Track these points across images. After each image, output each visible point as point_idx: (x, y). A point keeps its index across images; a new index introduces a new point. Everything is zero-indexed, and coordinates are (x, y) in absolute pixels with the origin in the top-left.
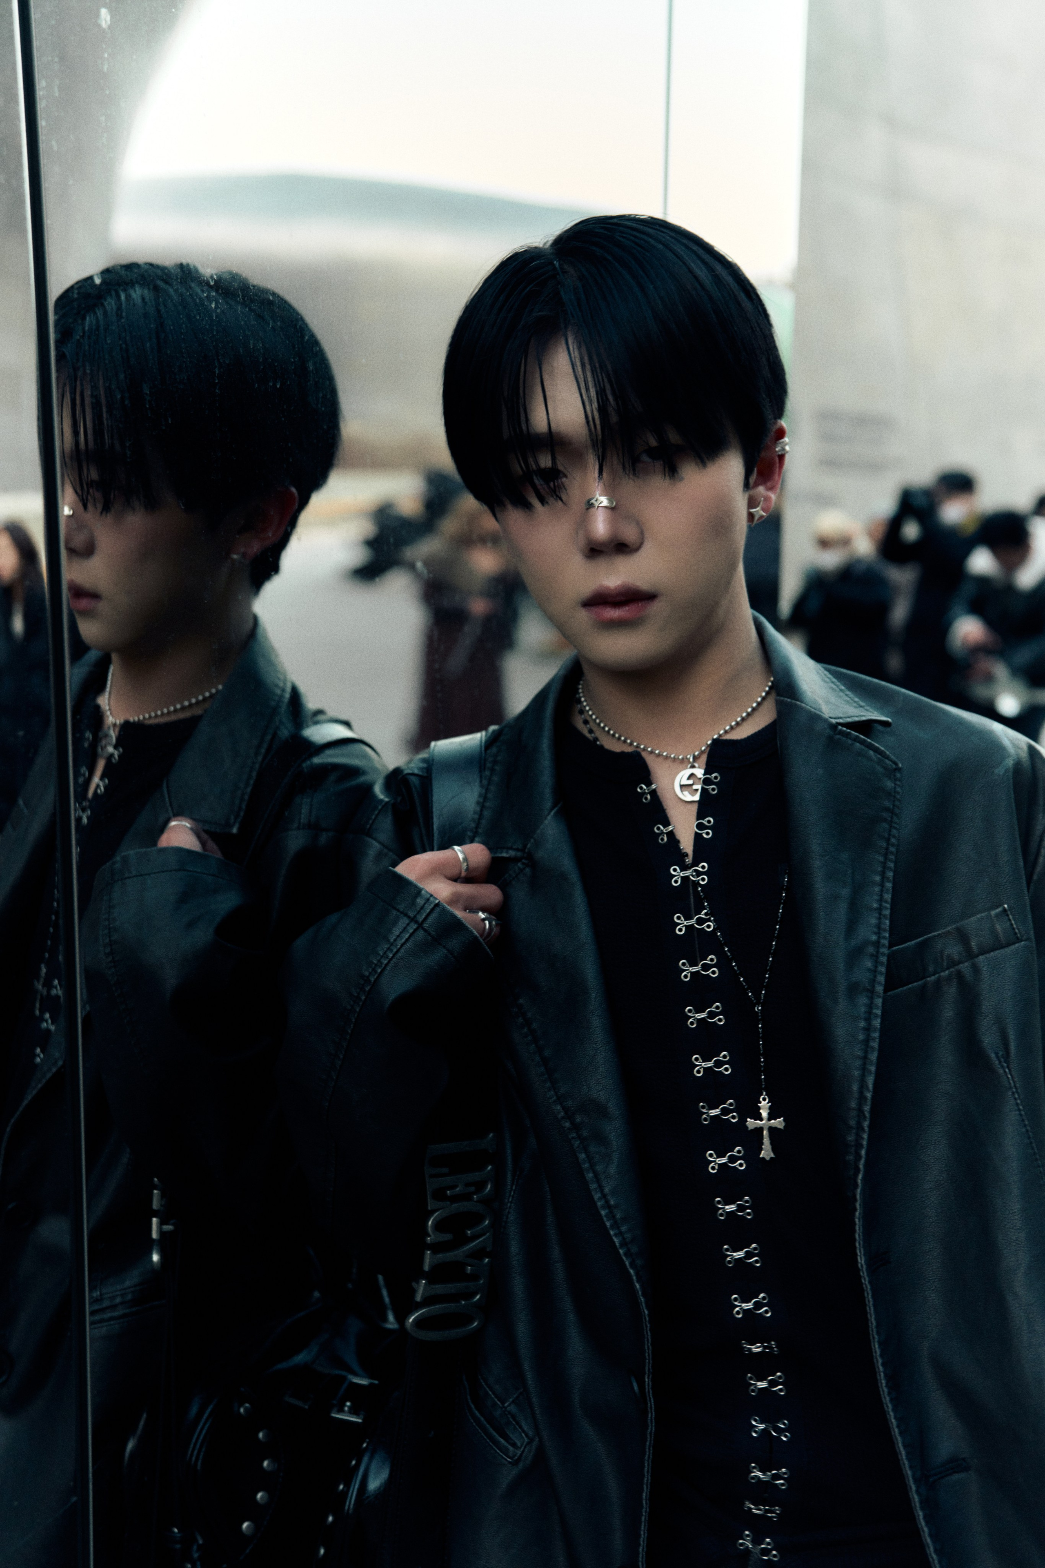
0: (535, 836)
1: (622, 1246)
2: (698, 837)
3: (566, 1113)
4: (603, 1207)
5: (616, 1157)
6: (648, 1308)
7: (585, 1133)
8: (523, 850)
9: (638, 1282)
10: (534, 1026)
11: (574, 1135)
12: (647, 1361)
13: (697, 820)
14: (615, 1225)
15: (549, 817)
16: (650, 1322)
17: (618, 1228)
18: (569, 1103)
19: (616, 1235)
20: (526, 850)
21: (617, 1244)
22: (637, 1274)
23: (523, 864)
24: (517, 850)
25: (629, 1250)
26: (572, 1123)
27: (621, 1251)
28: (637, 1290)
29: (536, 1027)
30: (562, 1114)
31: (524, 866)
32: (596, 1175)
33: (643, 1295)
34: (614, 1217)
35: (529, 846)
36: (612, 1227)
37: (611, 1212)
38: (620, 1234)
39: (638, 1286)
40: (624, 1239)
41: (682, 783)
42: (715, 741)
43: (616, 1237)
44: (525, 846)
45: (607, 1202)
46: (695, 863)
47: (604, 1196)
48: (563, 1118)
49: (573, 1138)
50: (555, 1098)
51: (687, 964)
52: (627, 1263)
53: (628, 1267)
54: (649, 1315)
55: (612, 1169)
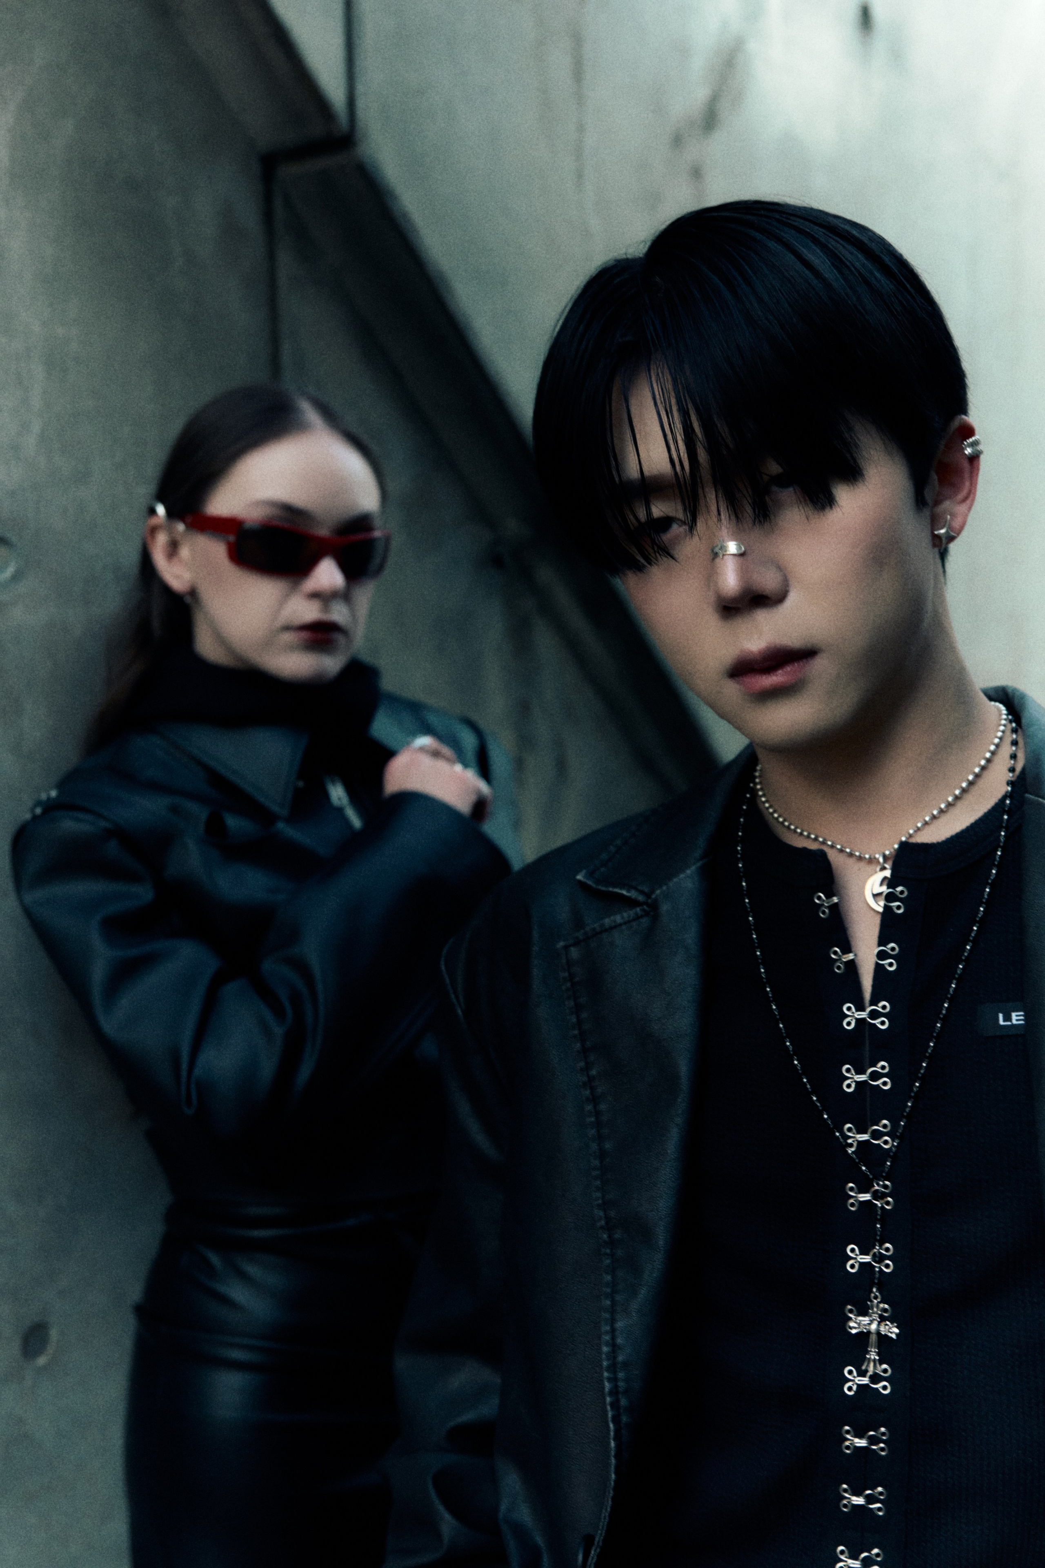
0: (671, 884)
1: (611, 1393)
2: (879, 969)
3: (607, 1223)
4: (607, 1344)
5: (643, 1292)
6: (616, 1474)
7: (619, 1253)
8: (648, 895)
9: (614, 1440)
10: (603, 1107)
11: (608, 1251)
12: (600, 1532)
13: (880, 945)
14: (613, 1368)
15: (693, 868)
16: (615, 1489)
17: (615, 1372)
18: (612, 1214)
19: (609, 1379)
20: (653, 896)
21: (607, 1390)
22: (617, 1431)
23: (644, 910)
24: (642, 892)
25: (618, 1401)
26: (609, 1237)
27: (608, 1399)
28: (611, 1448)
29: (604, 1110)
30: (603, 1223)
31: (643, 914)
32: (614, 1303)
33: (616, 1456)
34: (615, 1358)
35: (658, 892)
36: (608, 1369)
37: (614, 1351)
38: (614, 1380)
39: (613, 1444)
40: (616, 1387)
41: (875, 892)
42: (904, 845)
43: (608, 1382)
44: (653, 892)
45: (613, 1338)
46: (873, 1002)
47: (613, 1331)
48: (602, 1227)
49: (606, 1254)
50: (600, 1202)
51: (854, 1131)
52: (610, 1414)
53: (610, 1419)
54: (615, 1481)
55: (635, 1305)
